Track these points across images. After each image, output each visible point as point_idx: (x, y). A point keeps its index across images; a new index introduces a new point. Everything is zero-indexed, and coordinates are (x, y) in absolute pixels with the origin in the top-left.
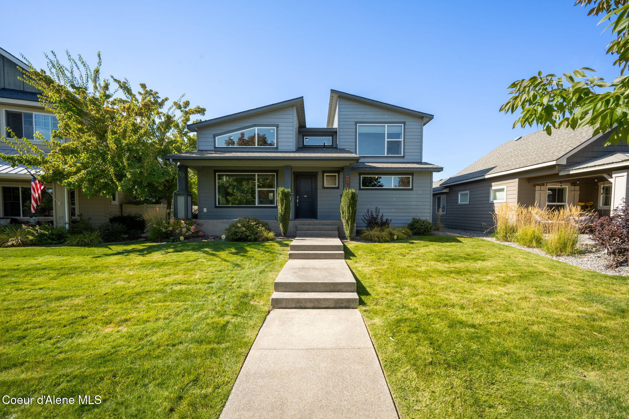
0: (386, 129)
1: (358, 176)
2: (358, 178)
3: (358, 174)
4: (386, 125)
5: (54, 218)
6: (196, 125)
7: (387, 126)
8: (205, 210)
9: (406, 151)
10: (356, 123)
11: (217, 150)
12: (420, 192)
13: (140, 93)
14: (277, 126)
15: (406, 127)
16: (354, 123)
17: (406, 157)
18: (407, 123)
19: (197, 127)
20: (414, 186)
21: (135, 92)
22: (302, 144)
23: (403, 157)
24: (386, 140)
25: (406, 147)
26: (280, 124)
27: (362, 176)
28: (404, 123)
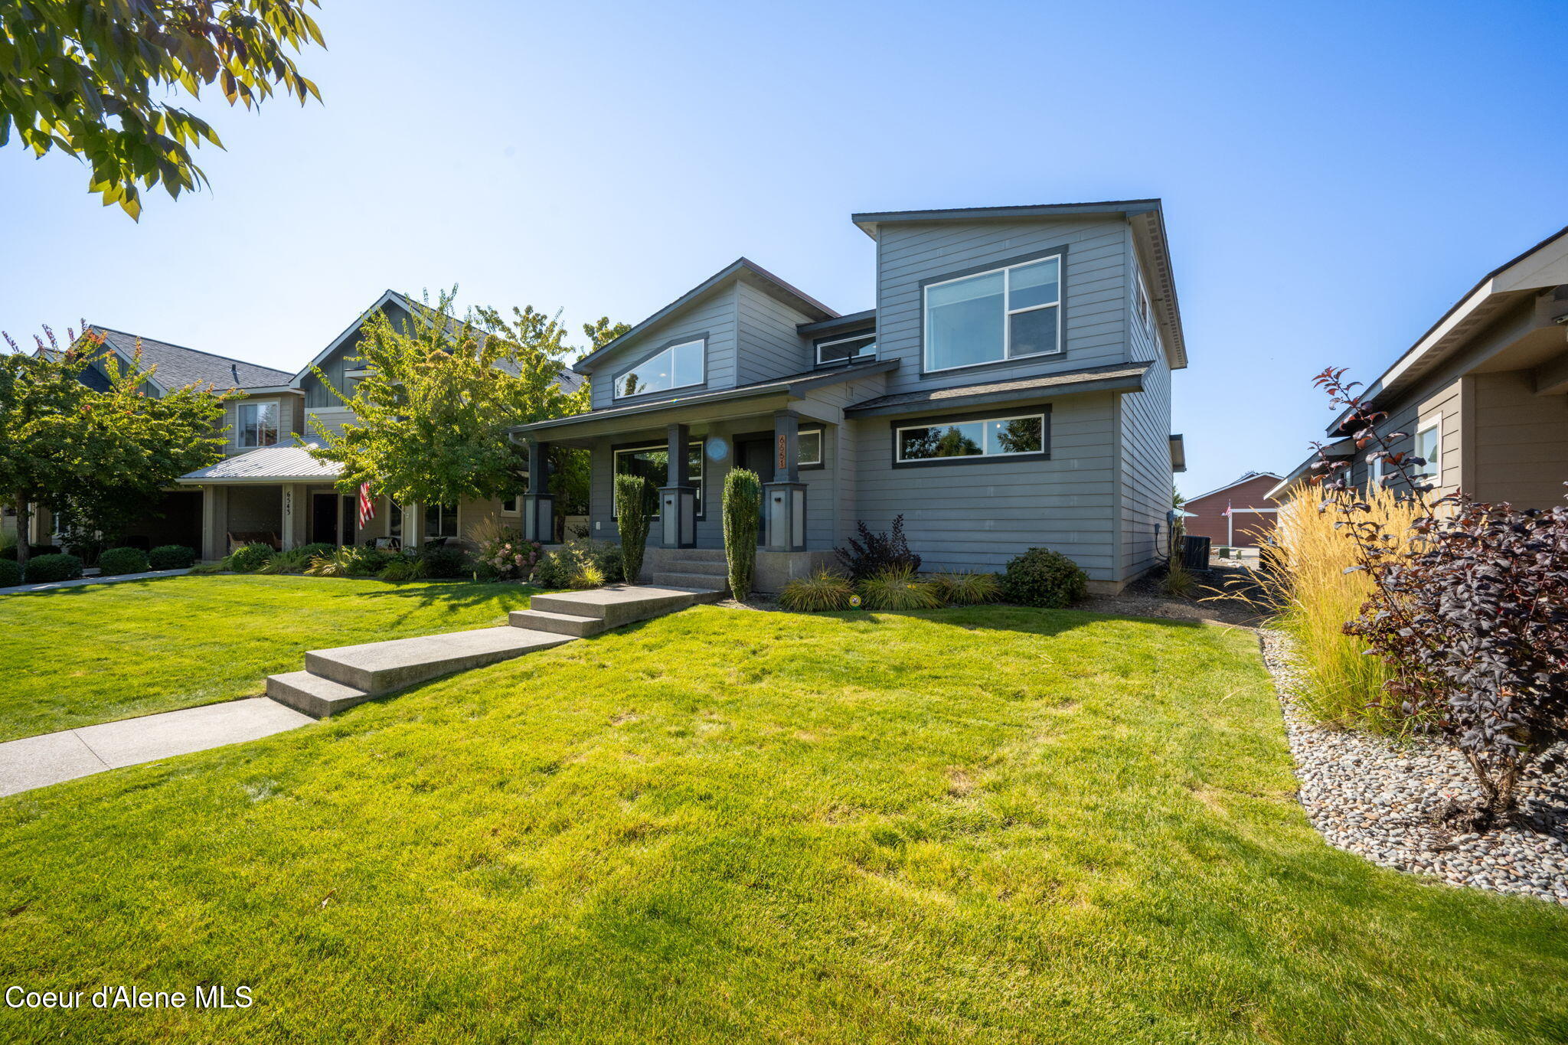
0: (1005, 281)
1: (890, 431)
2: (890, 436)
3: (888, 425)
4: (1006, 269)
5: (401, 537)
6: (583, 364)
7: (1011, 271)
8: (598, 526)
9: (1070, 335)
10: (922, 283)
11: (617, 402)
12: (1076, 464)
13: (516, 324)
14: (706, 336)
15: (1070, 260)
16: (916, 286)
17: (1071, 356)
18: (1072, 249)
19: (586, 366)
20: (1053, 444)
21: (509, 323)
22: (812, 362)
23: (1063, 355)
24: (1007, 312)
25: (1071, 324)
26: (711, 331)
27: (898, 430)
28: (1064, 250)
